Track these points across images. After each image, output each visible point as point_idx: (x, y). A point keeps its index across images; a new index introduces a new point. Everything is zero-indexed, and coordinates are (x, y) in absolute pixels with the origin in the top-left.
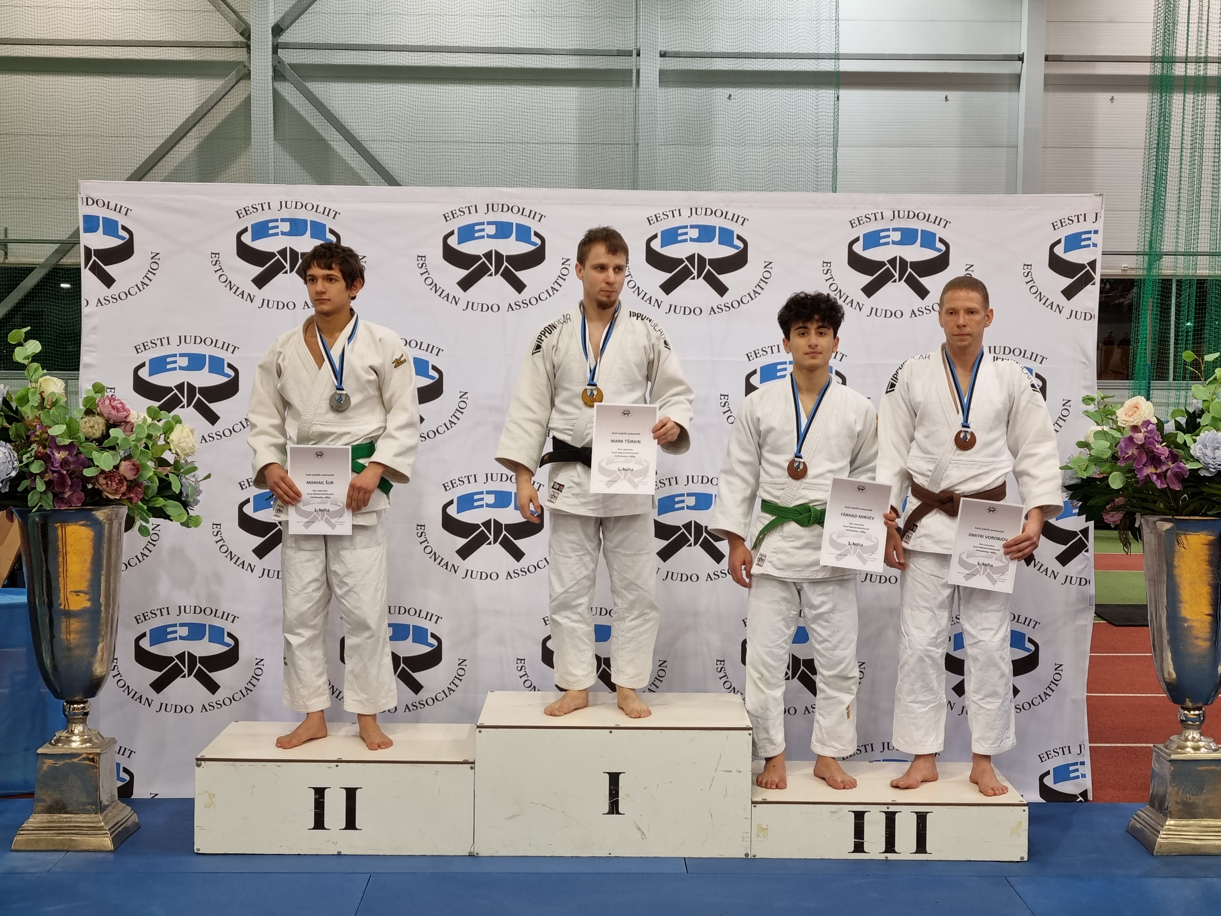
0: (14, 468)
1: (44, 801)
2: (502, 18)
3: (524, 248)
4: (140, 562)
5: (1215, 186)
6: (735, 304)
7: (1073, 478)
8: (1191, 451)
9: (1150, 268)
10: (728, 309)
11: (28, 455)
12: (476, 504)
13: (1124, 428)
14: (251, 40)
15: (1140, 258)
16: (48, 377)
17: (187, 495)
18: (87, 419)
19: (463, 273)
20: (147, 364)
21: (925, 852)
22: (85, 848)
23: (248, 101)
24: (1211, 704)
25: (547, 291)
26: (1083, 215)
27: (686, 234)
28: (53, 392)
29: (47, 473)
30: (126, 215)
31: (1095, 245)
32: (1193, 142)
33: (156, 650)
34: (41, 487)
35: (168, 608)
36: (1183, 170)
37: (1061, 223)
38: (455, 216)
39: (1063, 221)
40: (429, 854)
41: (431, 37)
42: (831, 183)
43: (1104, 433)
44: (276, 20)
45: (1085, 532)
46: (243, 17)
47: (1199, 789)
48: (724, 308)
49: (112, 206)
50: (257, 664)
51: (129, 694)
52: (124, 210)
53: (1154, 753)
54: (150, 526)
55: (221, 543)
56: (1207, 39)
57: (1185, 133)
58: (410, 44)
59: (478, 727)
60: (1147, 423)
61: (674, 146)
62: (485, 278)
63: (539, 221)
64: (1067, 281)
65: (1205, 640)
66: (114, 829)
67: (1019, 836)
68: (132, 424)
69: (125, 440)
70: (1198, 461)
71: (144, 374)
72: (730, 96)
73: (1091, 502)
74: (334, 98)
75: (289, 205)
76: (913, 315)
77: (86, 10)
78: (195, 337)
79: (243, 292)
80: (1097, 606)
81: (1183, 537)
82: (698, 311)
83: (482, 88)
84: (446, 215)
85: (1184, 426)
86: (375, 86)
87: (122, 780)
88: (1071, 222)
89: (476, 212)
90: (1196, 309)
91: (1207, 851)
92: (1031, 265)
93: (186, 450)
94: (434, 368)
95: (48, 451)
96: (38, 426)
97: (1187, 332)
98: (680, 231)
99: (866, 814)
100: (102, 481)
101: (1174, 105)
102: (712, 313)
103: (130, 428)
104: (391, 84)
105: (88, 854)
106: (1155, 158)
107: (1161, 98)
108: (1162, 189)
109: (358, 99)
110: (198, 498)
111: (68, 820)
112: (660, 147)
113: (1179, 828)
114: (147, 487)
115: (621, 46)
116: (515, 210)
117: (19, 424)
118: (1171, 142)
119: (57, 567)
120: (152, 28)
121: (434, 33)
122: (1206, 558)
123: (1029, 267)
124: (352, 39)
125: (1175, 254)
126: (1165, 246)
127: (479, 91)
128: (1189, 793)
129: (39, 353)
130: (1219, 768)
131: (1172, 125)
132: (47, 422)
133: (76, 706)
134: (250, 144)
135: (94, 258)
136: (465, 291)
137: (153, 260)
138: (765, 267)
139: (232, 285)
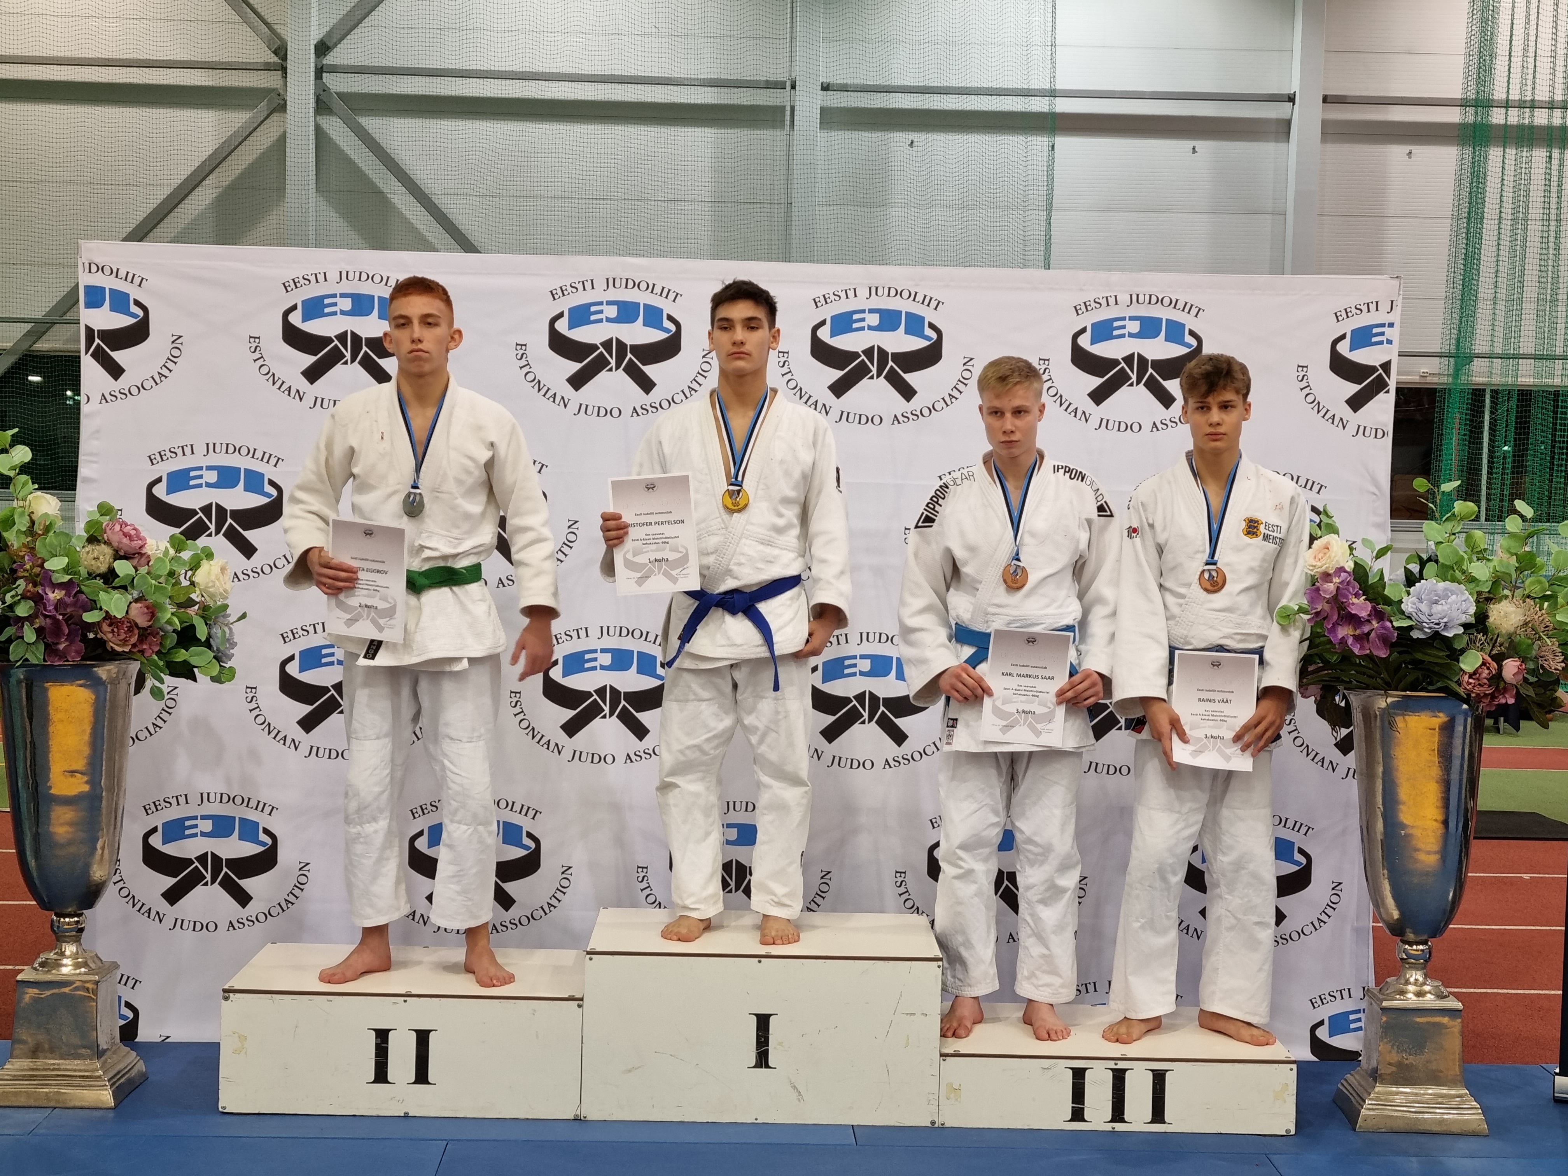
1: (24, 1042)
2: (617, 37)
3: (654, 336)
4: (151, 735)
5: (1543, 268)
6: (926, 412)
8: (1402, 606)
9: (1456, 374)
10: (915, 417)
11: (13, 593)
12: (587, 665)
14: (288, 61)
15: (1445, 361)
16: (39, 493)
18: (89, 548)
19: (575, 367)
20: (164, 479)
21: (1164, 1122)
22: (78, 1104)
23: (282, 140)
25: (683, 391)
26: (1375, 304)
27: (863, 320)
28: (47, 514)
29: (37, 617)
30: (140, 285)
31: (1390, 342)
32: (1515, 211)
33: (172, 849)
34: (30, 635)
35: (186, 796)
36: (1501, 247)
37: (1347, 313)
38: (566, 293)
39: (1348, 310)
40: (522, 1117)
41: (524, 60)
42: (1043, 258)
44: (321, 36)
46: (279, 31)
47: (1420, 1046)
48: (911, 416)
49: (122, 274)
50: (300, 869)
51: (133, 906)
52: (137, 280)
54: (165, 689)
55: (256, 712)
56: (1534, 77)
57: (1504, 199)
58: (496, 69)
59: (588, 953)
60: (1341, 570)
61: (839, 207)
62: (604, 374)
63: (674, 301)
64: (1353, 388)
66: (115, 1080)
67: (1285, 1102)
68: (149, 556)
70: (1409, 617)
71: (160, 491)
72: (912, 142)
74: (396, 139)
75: (351, 277)
76: (1155, 429)
77: (74, 19)
78: (227, 445)
79: (290, 387)
81: (1401, 719)
82: (877, 420)
83: (589, 127)
84: (554, 292)
86: (450, 124)
87: (122, 1017)
88: (1359, 312)
89: (593, 288)
90: (1516, 428)
92: (1307, 367)
93: (215, 591)
95: (40, 590)
96: (26, 558)
97: (1505, 458)
98: (855, 317)
99: (1087, 1072)
100: (105, 627)
101: (1490, 162)
102: (896, 422)
103: (146, 561)
104: (471, 121)
105: (81, 1112)
106: (1465, 230)
107: (1474, 152)
108: (1474, 271)
109: (428, 139)
111: (56, 1067)
112: (821, 208)
113: (1391, 1097)
114: (165, 637)
115: (771, 76)
116: (643, 286)
118: (1486, 210)
119: (47, 739)
120: (158, 44)
121: (528, 55)
123: (1305, 369)
124: (420, 61)
125: (1490, 356)
126: (1477, 347)
127: (586, 131)
128: (1406, 1051)
129: (28, 463)
130: (1445, 1020)
131: (1488, 189)
132: (41, 551)
133: (67, 920)
134: (284, 197)
135: (97, 341)
136: (577, 390)
137: (174, 345)
138: (964, 364)
139: (276, 379)
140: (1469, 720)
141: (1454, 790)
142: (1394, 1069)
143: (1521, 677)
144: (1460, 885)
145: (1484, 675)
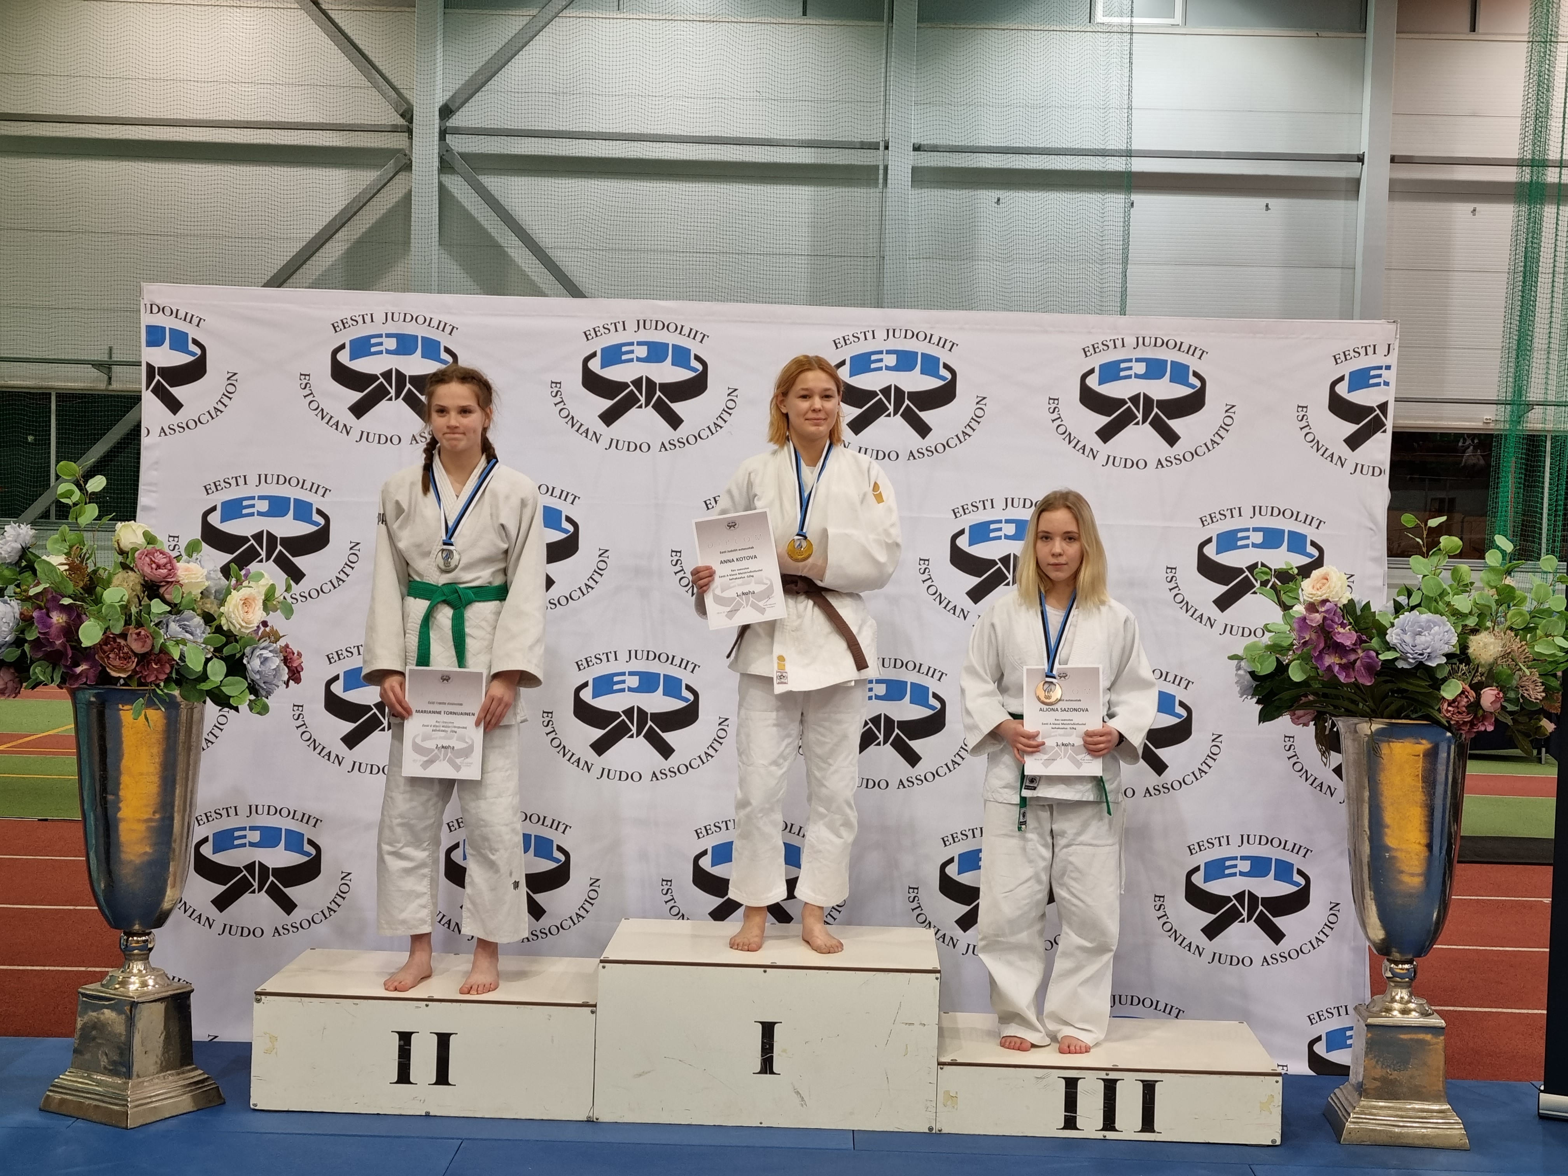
2: (717, 100)
3: (682, 375)
6: (940, 448)
8: (1388, 637)
9: (1514, 421)
10: (930, 454)
12: (616, 687)
14: (414, 124)
19: (606, 404)
20: (219, 508)
21: (1153, 1131)
23: (408, 198)
25: (709, 427)
26: (1372, 347)
27: (881, 360)
30: (198, 325)
31: (1387, 384)
33: (222, 858)
35: (236, 807)
36: (1555, 300)
37: (1345, 356)
38: (598, 334)
39: (1347, 353)
40: (538, 1118)
41: (630, 122)
42: (1119, 309)
44: (445, 99)
46: (405, 95)
47: (1404, 1062)
48: (926, 453)
49: (181, 314)
50: (342, 879)
51: (185, 911)
52: (195, 321)
55: (303, 729)
57: (1558, 253)
58: (604, 131)
59: (602, 961)
61: (927, 260)
62: (634, 411)
63: (701, 342)
64: (1351, 428)
67: (1271, 1113)
70: (1395, 649)
71: (214, 519)
72: (999, 200)
73: (1276, 700)
74: (512, 196)
75: (396, 318)
76: (1160, 466)
77: (212, 84)
78: (278, 476)
79: (338, 422)
82: (893, 456)
83: (691, 185)
84: (588, 333)
88: (1357, 355)
89: (624, 329)
92: (1306, 407)
94: (569, 519)
98: (873, 357)
99: (1080, 1082)
101: (1545, 219)
102: (911, 458)
107: (1530, 210)
108: (1530, 323)
109: (539, 196)
112: (910, 261)
115: (867, 137)
116: (672, 328)
118: (1541, 264)
120: (290, 107)
121: (633, 117)
124: (533, 123)
125: (1545, 404)
128: (1390, 1066)
130: (1428, 1037)
131: (1542, 244)
133: (135, 938)
134: (409, 250)
135: (157, 377)
136: (608, 426)
137: (230, 382)
138: (977, 403)
139: (325, 414)
140: (1453, 747)
141: (1438, 814)
142: (1378, 1084)
143: (1499, 705)
144: (1444, 906)
145: (1463, 703)
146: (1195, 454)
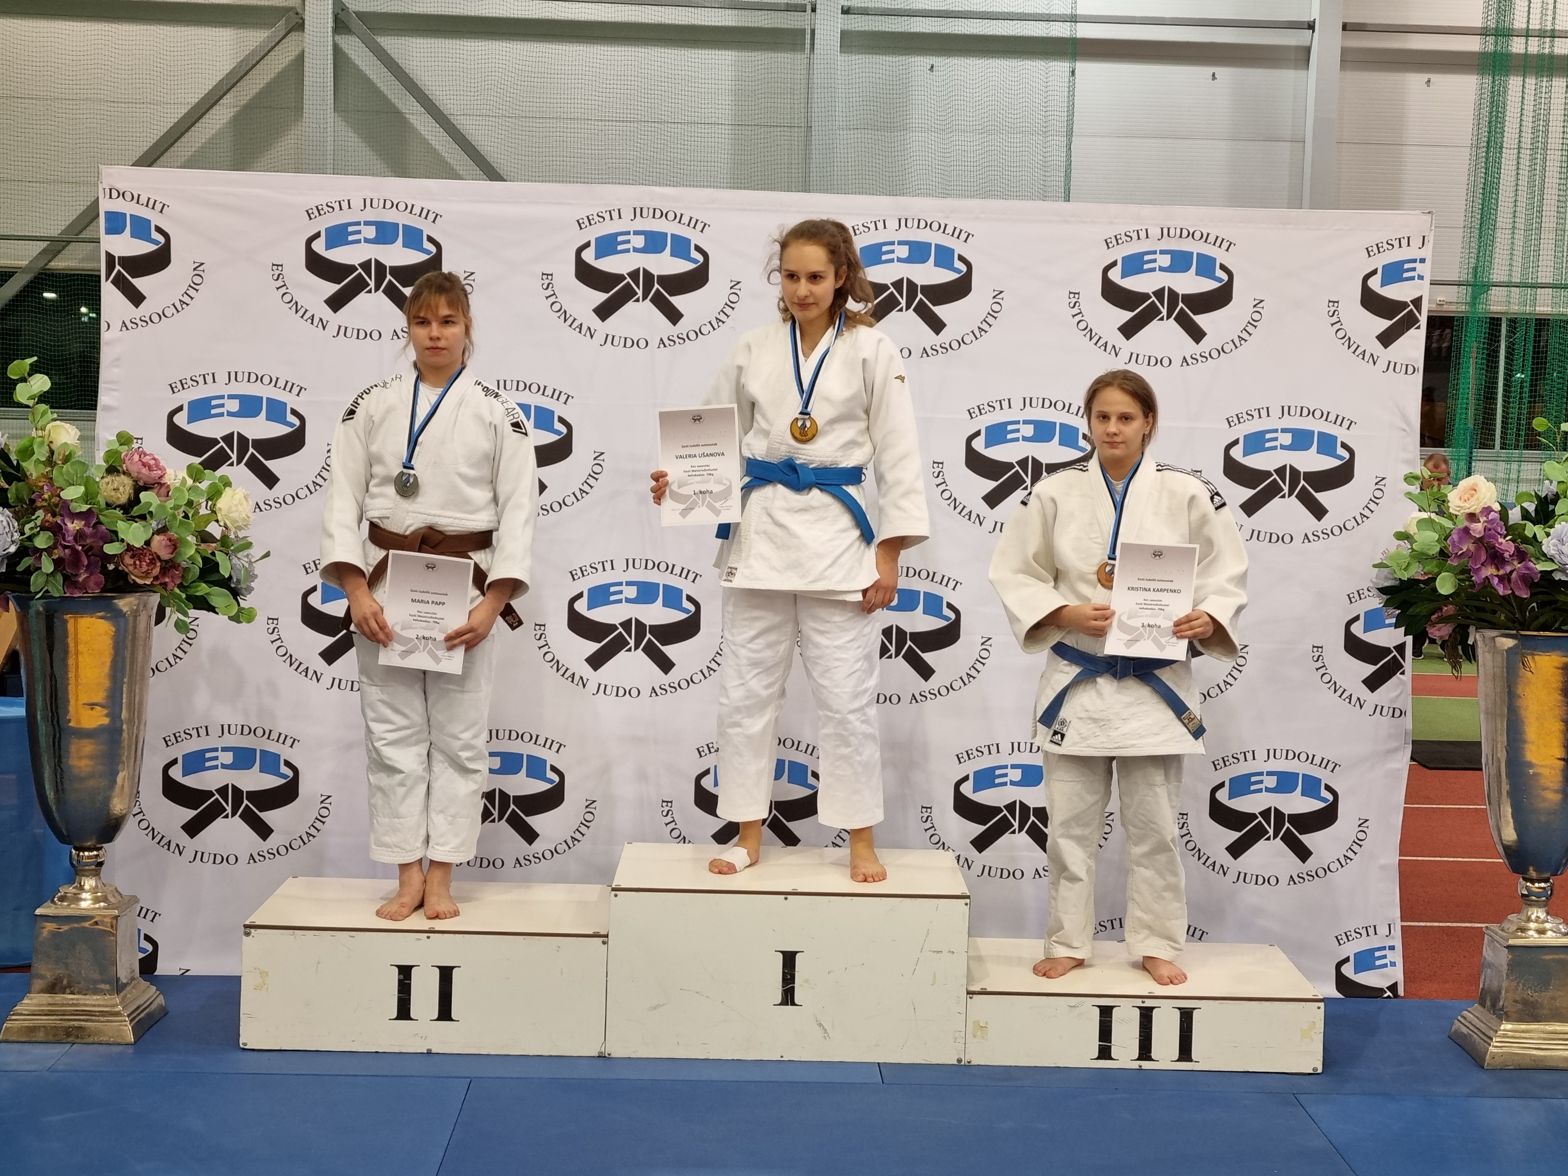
0: (13, 542)
1: (42, 977)
3: (681, 266)
4: (171, 666)
5: (1561, 198)
6: (955, 345)
7: (1389, 579)
8: (1543, 548)
10: (944, 351)
11: (32, 524)
12: (612, 598)
13: (1456, 516)
15: (1463, 289)
16: (58, 422)
17: (238, 581)
18: (109, 478)
19: (601, 297)
20: (186, 408)
21: (1190, 1059)
22: (97, 1039)
23: (300, 59)
24: (1561, 874)
25: (710, 322)
26: (1406, 239)
27: (893, 252)
28: (66, 443)
29: (57, 548)
30: (161, 212)
31: (1421, 278)
32: (1534, 140)
33: (191, 781)
34: (47, 566)
35: (206, 727)
36: (1520, 177)
37: (1378, 248)
38: (592, 222)
39: (1380, 245)
40: (546, 1054)
42: (1063, 184)
43: (1430, 521)
45: (1401, 648)
47: (1544, 983)
48: (940, 350)
49: (143, 200)
50: (322, 802)
51: (153, 838)
52: (158, 206)
53: (1486, 936)
54: (188, 620)
55: (278, 643)
56: (1555, 7)
57: (1524, 129)
59: (613, 890)
60: (1488, 510)
61: (859, 131)
62: (630, 304)
63: (702, 231)
64: (1384, 324)
65: (1556, 791)
66: (135, 1014)
67: (1312, 1040)
68: (168, 486)
69: (161, 507)
70: (1552, 560)
71: (181, 420)
73: (1411, 611)
74: (415, 59)
75: (375, 204)
76: (1185, 364)
78: (250, 373)
79: (313, 316)
80: (1414, 742)
81: (1529, 657)
84: (581, 221)
85: (1533, 514)
86: (469, 44)
87: (142, 950)
88: (1390, 247)
89: (620, 217)
90: (1533, 358)
91: (1553, 1064)
92: (1338, 302)
93: (237, 522)
94: (562, 420)
95: (58, 520)
96: (45, 488)
97: (1522, 387)
98: (884, 249)
99: (1115, 1010)
100: (128, 560)
101: (1510, 92)
102: (925, 355)
103: (166, 491)
104: (490, 42)
105: (100, 1048)
106: (1483, 160)
107: (1493, 82)
108: (1493, 201)
109: (447, 59)
110: (253, 584)
111: (75, 1002)
112: (841, 132)
113: (1518, 1034)
114: (186, 570)
116: (671, 216)
117: (21, 484)
118: (1505, 139)
119: (66, 672)
122: (1560, 685)
123: (1336, 304)
125: (1508, 285)
126: (1495, 275)
127: (606, 53)
128: (1531, 988)
129: (47, 392)
131: (1507, 118)
132: (58, 481)
133: (86, 853)
134: (302, 116)
135: (118, 267)
136: (603, 321)
137: (196, 272)
138: (994, 297)
139: (299, 307)
142: (1520, 1006)
146: (1221, 351)
